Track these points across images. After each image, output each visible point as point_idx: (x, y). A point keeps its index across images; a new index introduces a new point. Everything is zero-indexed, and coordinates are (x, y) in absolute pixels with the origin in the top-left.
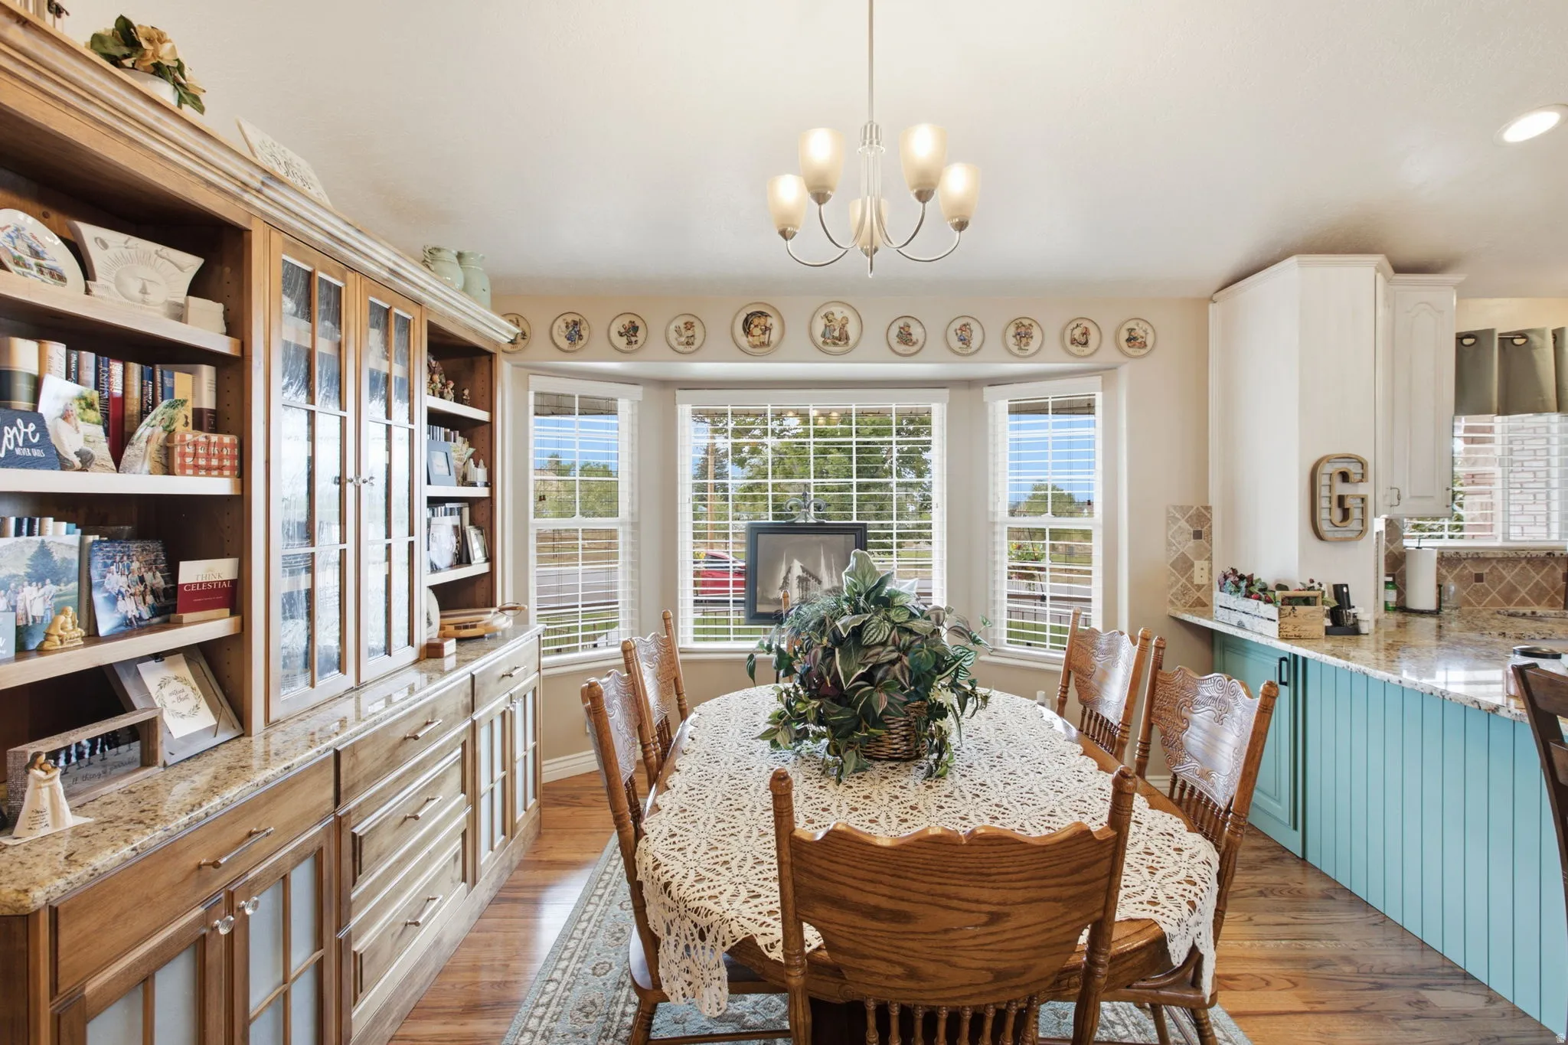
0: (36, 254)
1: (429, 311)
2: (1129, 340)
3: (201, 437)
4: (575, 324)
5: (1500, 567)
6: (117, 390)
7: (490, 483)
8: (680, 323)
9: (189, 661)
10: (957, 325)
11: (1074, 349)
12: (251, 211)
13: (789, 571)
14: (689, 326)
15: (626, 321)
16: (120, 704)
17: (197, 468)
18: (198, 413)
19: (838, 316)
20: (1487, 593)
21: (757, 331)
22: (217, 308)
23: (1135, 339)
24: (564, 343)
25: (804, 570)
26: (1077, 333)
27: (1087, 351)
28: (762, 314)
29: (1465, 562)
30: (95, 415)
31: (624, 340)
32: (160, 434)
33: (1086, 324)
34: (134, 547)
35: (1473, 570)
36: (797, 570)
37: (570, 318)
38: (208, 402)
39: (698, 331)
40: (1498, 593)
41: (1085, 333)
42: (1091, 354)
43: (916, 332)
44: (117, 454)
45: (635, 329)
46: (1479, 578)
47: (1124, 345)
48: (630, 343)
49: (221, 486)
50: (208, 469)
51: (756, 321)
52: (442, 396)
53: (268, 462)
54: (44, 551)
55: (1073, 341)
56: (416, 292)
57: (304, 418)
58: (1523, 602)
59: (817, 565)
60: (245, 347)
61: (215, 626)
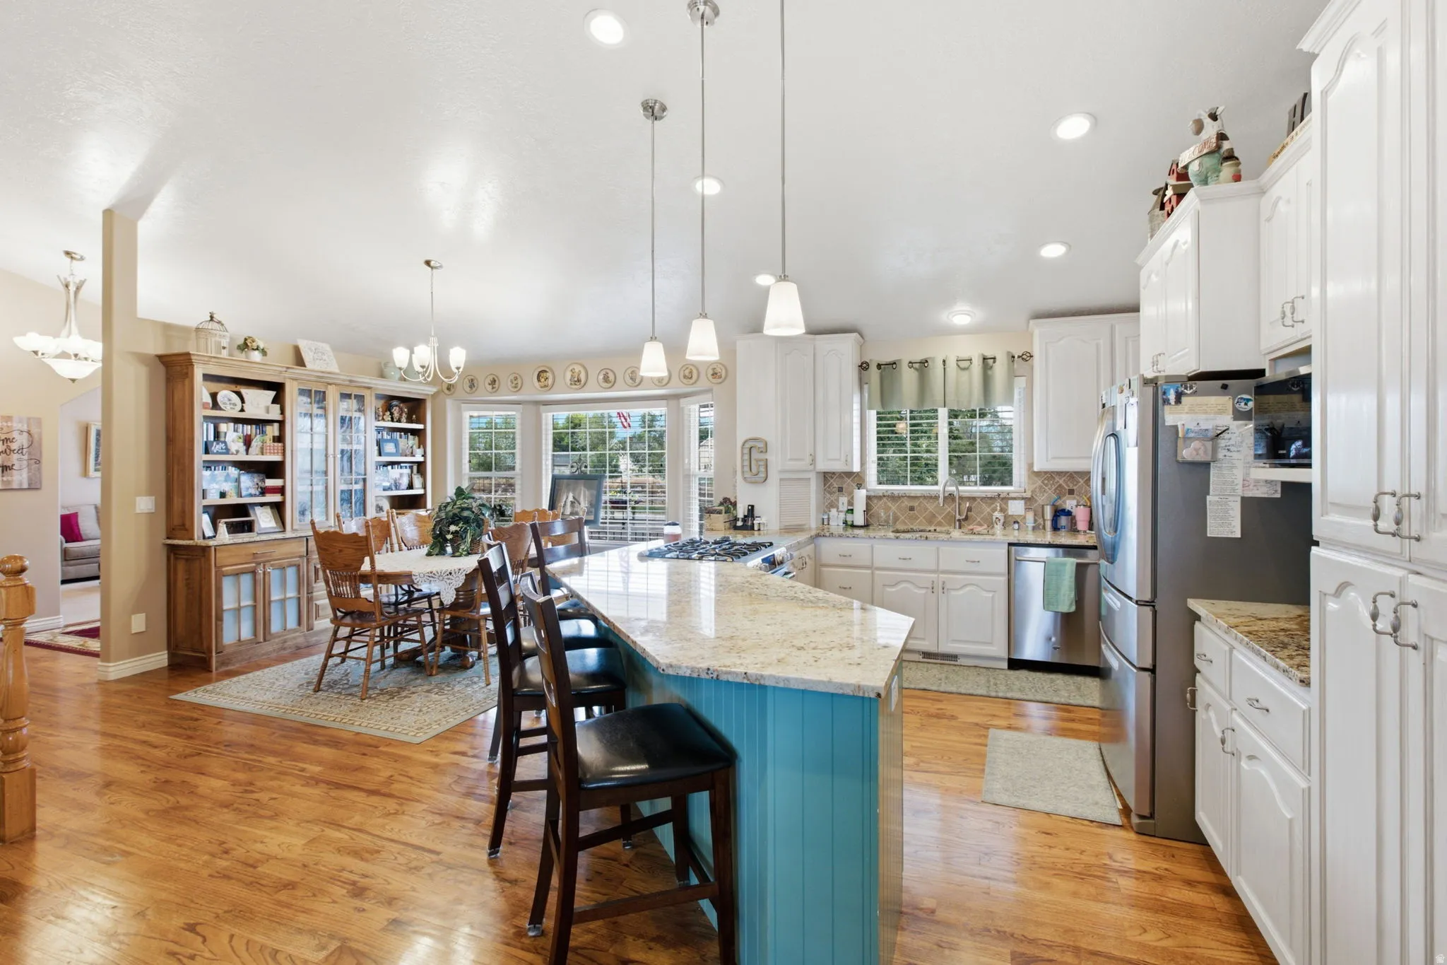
0: (230, 400)
1: (376, 389)
2: (713, 375)
3: (276, 444)
4: (472, 380)
5: (925, 502)
6: (249, 433)
7: (424, 456)
8: (512, 377)
9: (271, 508)
10: (629, 371)
11: (685, 381)
12: (285, 378)
13: (567, 498)
14: (516, 379)
15: (491, 378)
16: (247, 515)
17: (270, 453)
18: (274, 437)
19: (577, 371)
20: (917, 518)
21: (543, 380)
22: (279, 406)
23: (716, 374)
24: (468, 389)
25: (574, 498)
26: (687, 372)
27: (692, 381)
28: (545, 371)
29: (902, 499)
30: (241, 440)
31: (491, 386)
32: (260, 444)
33: (691, 367)
34: (256, 475)
35: (907, 503)
36: (571, 498)
37: (470, 378)
38: (277, 434)
39: (519, 381)
40: (924, 518)
41: (691, 372)
42: (695, 382)
43: (611, 377)
44: (247, 451)
45: (495, 381)
46: (912, 509)
47: (710, 378)
48: (493, 388)
49: (277, 458)
50: (274, 453)
51: (542, 374)
52: (383, 419)
53: (292, 451)
54: (228, 475)
55: (685, 377)
56: (367, 385)
57: (309, 436)
58: (940, 524)
59: (579, 496)
60: (284, 417)
61: (276, 498)
